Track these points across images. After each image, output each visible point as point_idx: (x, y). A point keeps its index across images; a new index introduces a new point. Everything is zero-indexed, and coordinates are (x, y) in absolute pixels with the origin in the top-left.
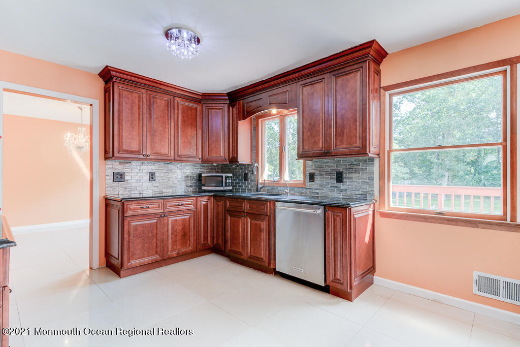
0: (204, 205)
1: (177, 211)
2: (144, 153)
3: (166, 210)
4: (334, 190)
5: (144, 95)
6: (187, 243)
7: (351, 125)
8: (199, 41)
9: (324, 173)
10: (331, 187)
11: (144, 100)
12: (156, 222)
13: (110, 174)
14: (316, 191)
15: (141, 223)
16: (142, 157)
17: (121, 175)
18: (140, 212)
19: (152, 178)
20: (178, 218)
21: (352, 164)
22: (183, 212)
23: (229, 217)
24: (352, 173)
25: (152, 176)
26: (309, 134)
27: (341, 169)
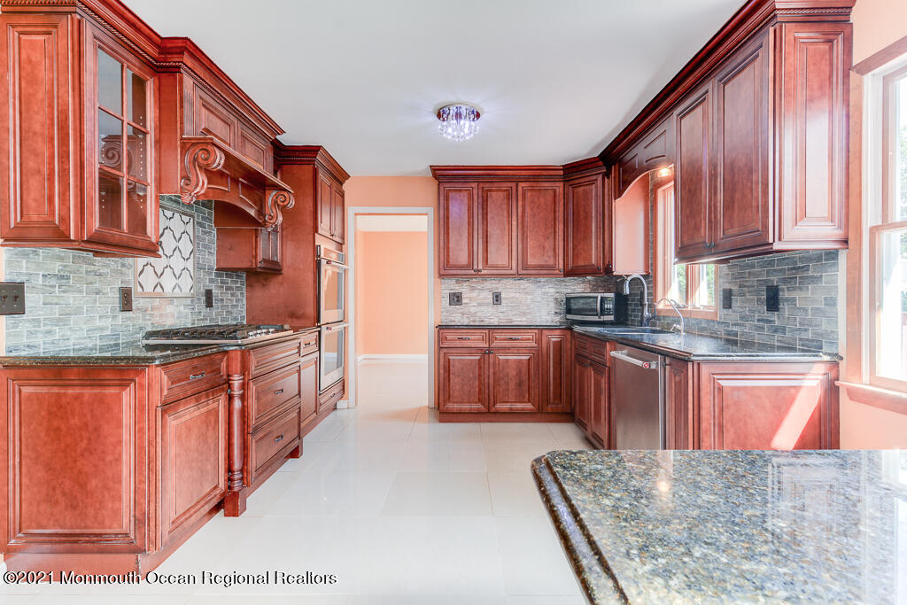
0: (555, 342)
1: (509, 348)
2: (475, 267)
3: (493, 345)
4: (763, 328)
5: (475, 191)
6: (524, 397)
7: (745, 181)
8: (478, 115)
9: (746, 289)
10: (758, 320)
11: (475, 197)
12: (479, 360)
13: (445, 296)
14: (735, 329)
15: (459, 358)
16: (472, 272)
17: (458, 297)
18: (458, 344)
19: (497, 301)
20: (510, 358)
21: (794, 268)
22: (518, 350)
23: (578, 367)
24: (794, 289)
25: (497, 298)
26: (688, 211)
27: (775, 279)
